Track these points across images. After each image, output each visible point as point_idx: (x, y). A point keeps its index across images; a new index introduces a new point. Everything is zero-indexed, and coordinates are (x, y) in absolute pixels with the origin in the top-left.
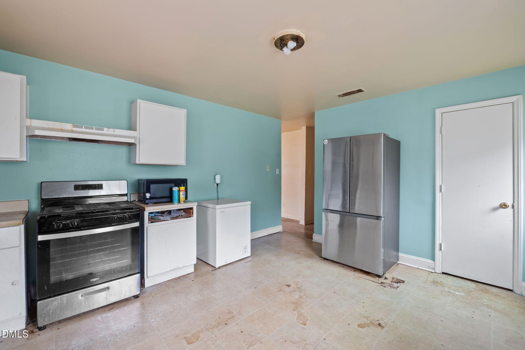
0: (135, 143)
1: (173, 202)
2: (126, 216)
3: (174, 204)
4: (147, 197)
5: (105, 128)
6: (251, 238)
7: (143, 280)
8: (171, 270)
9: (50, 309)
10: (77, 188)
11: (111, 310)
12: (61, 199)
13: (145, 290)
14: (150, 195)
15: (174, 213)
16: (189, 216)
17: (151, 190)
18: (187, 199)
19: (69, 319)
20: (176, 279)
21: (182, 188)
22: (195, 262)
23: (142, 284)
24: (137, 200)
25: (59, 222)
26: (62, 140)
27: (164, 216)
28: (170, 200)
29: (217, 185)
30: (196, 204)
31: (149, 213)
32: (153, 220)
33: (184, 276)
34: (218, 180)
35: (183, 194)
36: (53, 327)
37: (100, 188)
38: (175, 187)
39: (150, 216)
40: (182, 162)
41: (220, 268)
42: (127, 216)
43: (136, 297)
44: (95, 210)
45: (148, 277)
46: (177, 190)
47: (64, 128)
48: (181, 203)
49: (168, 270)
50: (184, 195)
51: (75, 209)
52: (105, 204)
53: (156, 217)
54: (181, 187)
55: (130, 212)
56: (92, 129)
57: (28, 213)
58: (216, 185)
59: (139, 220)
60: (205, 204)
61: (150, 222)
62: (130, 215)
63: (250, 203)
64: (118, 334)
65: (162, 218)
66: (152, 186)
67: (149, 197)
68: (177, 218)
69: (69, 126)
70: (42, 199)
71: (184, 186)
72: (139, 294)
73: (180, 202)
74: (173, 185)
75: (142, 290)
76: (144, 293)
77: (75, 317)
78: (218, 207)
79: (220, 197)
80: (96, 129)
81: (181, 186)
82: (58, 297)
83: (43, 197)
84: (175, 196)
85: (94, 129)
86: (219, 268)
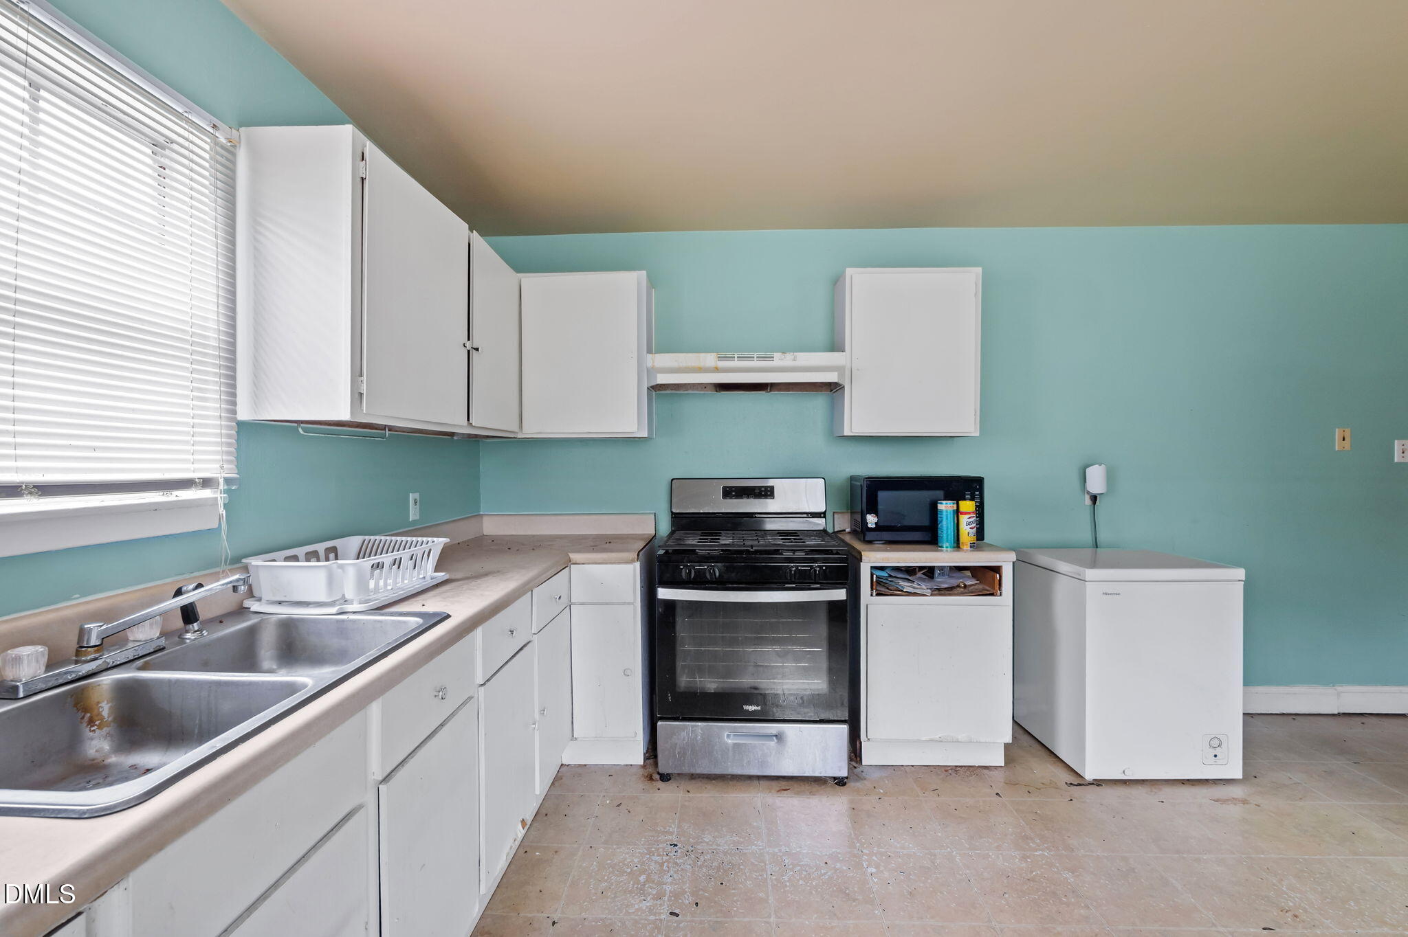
0: (841, 382)
1: (940, 545)
2: (815, 571)
3: (942, 551)
4: (869, 525)
5: (775, 354)
6: (1244, 709)
7: (858, 743)
8: (931, 740)
9: (676, 744)
10: (729, 492)
11: (783, 792)
12: (702, 515)
13: (862, 772)
14: (876, 520)
15: (943, 574)
16: (988, 590)
17: (880, 507)
18: (983, 540)
19: (707, 778)
20: (946, 771)
21: (968, 506)
22: (1008, 739)
23: (855, 753)
24: (848, 530)
25: (688, 566)
26: (703, 390)
27: (912, 581)
28: (929, 536)
29: (1094, 498)
30: (1012, 556)
31: (872, 568)
32: (882, 589)
33: (971, 769)
34: (1096, 480)
35: (968, 524)
36: (680, 784)
37: (770, 496)
38: (944, 502)
39: (875, 576)
40: (968, 425)
41: (1099, 785)
42: (818, 569)
43: (840, 782)
44: (752, 547)
45: (869, 739)
46: (952, 509)
47: (702, 365)
48: (963, 550)
49: (924, 738)
50: (973, 525)
51: (719, 539)
52: (778, 533)
53: (892, 581)
54: (964, 502)
55: (825, 560)
56: (750, 358)
57: (653, 538)
58: (1088, 501)
59: (846, 584)
60: (1043, 559)
61: (874, 593)
62: (824, 568)
63: (1241, 573)
64: (788, 866)
65: (907, 586)
66: (882, 495)
67: (874, 526)
68: (949, 591)
69: (710, 359)
70: (672, 513)
71: (972, 499)
72: (847, 778)
73: (961, 546)
74: (940, 493)
75: (855, 767)
76: (859, 778)
77: (717, 779)
78: (1091, 574)
79: (1103, 536)
80: (741, 358)
81: (964, 499)
82: (688, 723)
83: (674, 511)
84: (945, 528)
85: (736, 359)
86: (1098, 783)
